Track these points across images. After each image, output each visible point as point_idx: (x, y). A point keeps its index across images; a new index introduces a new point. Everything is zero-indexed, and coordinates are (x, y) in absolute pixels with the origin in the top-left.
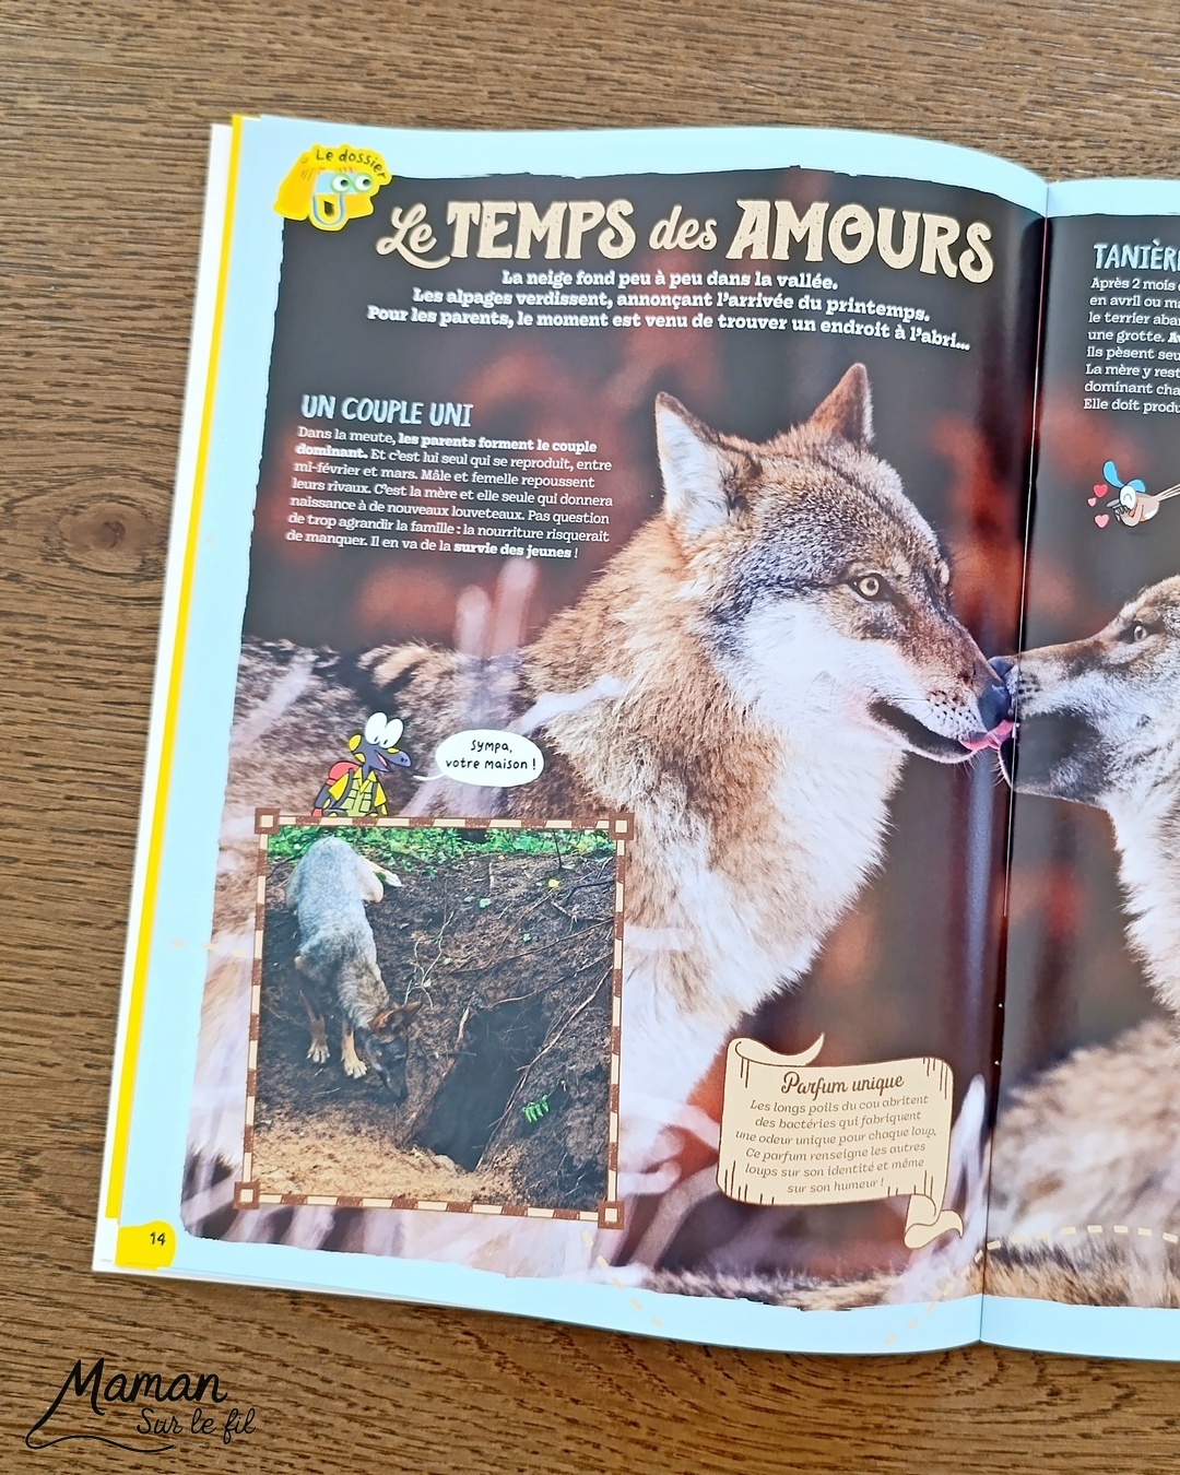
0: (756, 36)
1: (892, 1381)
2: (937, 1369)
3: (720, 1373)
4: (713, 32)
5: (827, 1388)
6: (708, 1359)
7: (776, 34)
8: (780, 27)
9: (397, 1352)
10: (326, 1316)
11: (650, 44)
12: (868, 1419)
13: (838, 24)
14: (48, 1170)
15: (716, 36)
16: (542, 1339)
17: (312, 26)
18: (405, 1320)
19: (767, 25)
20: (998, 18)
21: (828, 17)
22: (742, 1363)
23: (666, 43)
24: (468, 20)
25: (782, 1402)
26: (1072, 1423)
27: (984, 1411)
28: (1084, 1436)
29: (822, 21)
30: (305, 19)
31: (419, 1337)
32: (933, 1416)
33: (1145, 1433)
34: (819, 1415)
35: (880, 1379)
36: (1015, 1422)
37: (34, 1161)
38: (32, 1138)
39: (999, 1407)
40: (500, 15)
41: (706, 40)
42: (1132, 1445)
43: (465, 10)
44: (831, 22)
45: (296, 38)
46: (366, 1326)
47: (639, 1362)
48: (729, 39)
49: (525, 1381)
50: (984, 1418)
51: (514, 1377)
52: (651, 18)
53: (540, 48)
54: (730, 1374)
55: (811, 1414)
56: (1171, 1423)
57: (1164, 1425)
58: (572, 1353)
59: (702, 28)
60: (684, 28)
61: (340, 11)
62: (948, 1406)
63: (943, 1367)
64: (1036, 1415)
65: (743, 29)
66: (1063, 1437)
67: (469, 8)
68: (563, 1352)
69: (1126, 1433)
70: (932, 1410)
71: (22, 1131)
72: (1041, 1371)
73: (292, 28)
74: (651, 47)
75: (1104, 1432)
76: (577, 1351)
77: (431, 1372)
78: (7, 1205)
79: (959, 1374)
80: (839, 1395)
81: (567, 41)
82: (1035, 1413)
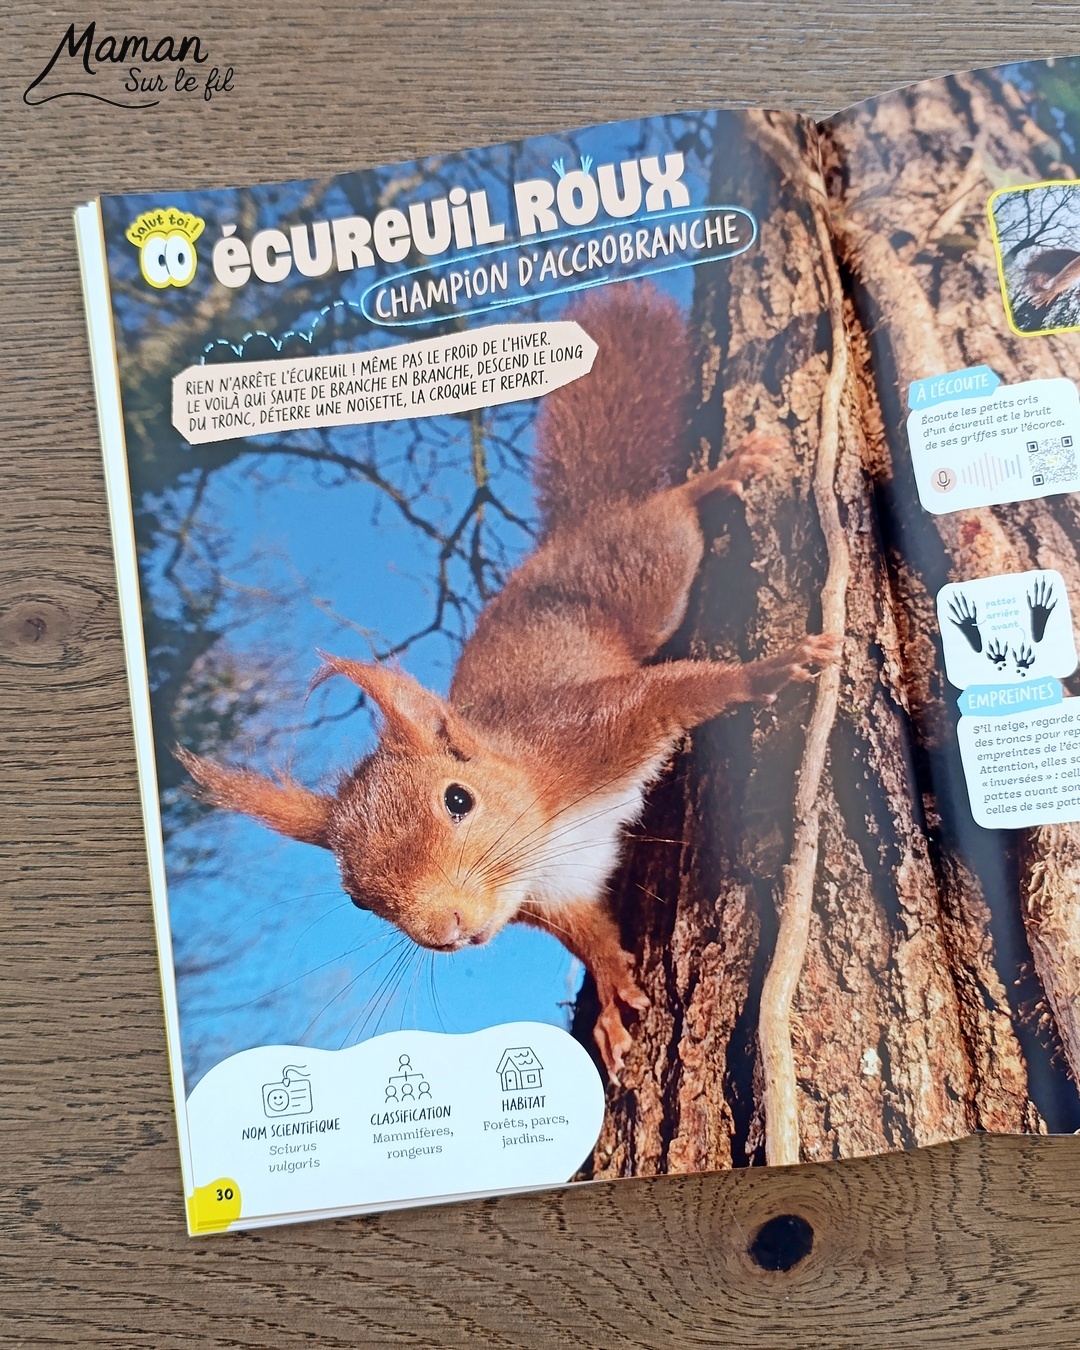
0: (551, 123)
1: (819, 1303)
2: (858, 1288)
3: (666, 1315)
4: (514, 124)
5: (762, 1317)
6: (654, 1303)
7: (569, 120)
8: (571, 113)
9: (377, 1329)
10: (309, 1304)
11: (459, 141)
12: (801, 1340)
13: (623, 105)
14: (46, 1202)
15: (517, 127)
16: (504, 1302)
17: (158, 159)
18: (380, 1299)
19: (560, 113)
20: (763, 83)
21: (614, 100)
22: (684, 1303)
23: (473, 138)
24: (295, 138)
25: (724, 1334)
26: (983, 1322)
27: (902, 1321)
28: (995, 1332)
29: (608, 104)
30: (151, 154)
31: (395, 1314)
32: (860, 1330)
33: (1048, 1324)
34: (759, 1342)
35: (808, 1303)
36: (932, 1328)
37: (33, 1195)
38: (29, 1176)
39: (917, 1315)
40: (322, 130)
41: (507, 132)
42: (1039, 1335)
43: (291, 130)
44: (616, 104)
45: (145, 171)
46: (346, 1309)
47: (593, 1313)
48: (528, 128)
49: (494, 1341)
50: (905, 1326)
51: (483, 1339)
52: (458, 118)
53: (361, 155)
54: (675, 1314)
55: (751, 1341)
56: (1070, 1312)
57: (1065, 1314)
58: (532, 1312)
59: (503, 122)
60: (486, 124)
61: (180, 142)
62: (870, 1320)
63: (863, 1286)
64: (950, 1319)
65: (540, 118)
66: (977, 1335)
67: (294, 127)
68: (523, 1312)
69: (1032, 1325)
70: (858, 1326)
71: (19, 1169)
72: (950, 1279)
73: (140, 163)
74: (460, 144)
75: (1012, 1327)
76: (536, 1309)
77: (408, 1344)
78: (14, 1238)
79: (877, 1290)
80: (774, 1321)
81: (384, 147)
82: (949, 1317)
